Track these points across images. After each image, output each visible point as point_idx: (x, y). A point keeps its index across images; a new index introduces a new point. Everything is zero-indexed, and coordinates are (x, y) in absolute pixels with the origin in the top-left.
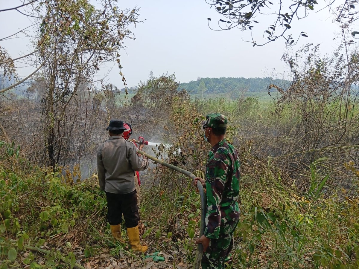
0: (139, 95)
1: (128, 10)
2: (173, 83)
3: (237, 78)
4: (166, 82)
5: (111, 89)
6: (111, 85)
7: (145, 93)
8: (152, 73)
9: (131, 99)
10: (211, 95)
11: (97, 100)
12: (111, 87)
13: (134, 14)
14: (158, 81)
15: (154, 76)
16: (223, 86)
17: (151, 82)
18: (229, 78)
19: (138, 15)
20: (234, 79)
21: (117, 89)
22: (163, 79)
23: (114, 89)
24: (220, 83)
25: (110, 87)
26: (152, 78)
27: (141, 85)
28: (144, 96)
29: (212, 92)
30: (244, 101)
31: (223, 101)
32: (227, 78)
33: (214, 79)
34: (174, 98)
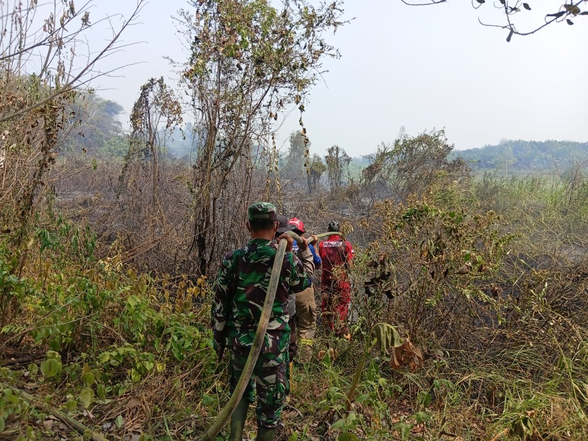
0: (377, 165)
1: (323, 4)
2: (441, 147)
3: (580, 142)
4: (429, 144)
5: (337, 154)
6: (337, 149)
7: (389, 163)
8: (403, 129)
9: (363, 171)
10: (525, 172)
11: (314, 172)
12: (338, 152)
13: (334, 11)
14: (413, 142)
15: (406, 133)
16: (549, 156)
17: (401, 143)
18: (563, 142)
19: (341, 11)
20: (575, 145)
21: (345, 155)
22: (423, 139)
23: (340, 154)
24: (543, 151)
25: (335, 152)
26: (403, 137)
27: (382, 149)
28: (386, 167)
29: (526, 167)
30: (580, 184)
31: (539, 183)
32: (560, 143)
33: (533, 143)
34: (437, 172)
